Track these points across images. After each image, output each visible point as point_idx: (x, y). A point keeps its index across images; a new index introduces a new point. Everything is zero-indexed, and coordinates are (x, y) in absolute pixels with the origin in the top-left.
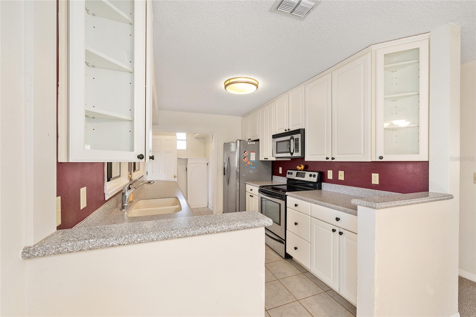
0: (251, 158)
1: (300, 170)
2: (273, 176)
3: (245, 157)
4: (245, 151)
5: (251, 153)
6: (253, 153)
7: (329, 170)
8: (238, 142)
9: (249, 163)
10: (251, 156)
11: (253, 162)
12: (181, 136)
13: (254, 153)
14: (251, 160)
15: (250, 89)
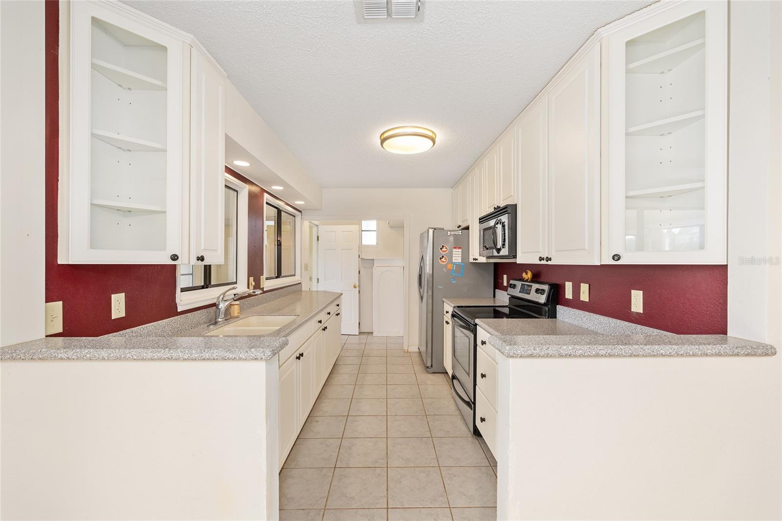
0: (454, 258)
1: (527, 281)
2: (496, 290)
3: (443, 256)
4: (443, 246)
5: (454, 250)
6: (457, 250)
7: (568, 281)
8: (431, 231)
9: (450, 266)
10: (453, 255)
11: (457, 265)
12: (370, 225)
13: (460, 250)
14: (454, 261)
15: (424, 145)
